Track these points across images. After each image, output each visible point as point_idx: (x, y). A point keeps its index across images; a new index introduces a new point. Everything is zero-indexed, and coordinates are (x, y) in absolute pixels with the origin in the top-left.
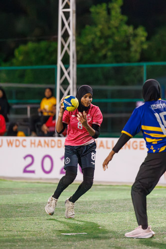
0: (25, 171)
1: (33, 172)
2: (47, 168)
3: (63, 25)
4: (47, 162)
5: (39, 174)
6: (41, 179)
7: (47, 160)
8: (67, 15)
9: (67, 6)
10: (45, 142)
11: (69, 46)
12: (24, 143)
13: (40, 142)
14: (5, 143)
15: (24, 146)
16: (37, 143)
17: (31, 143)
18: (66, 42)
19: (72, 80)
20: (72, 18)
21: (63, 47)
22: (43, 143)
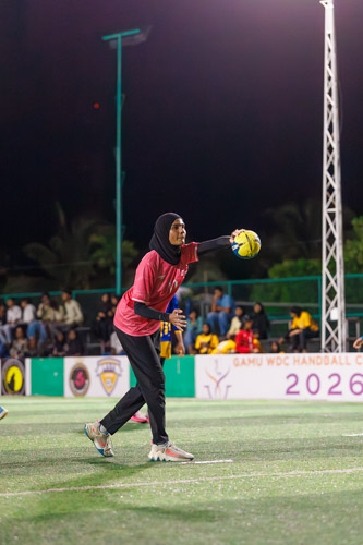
0: (288, 392)
1: (297, 393)
2: (313, 388)
3: (328, 227)
4: (313, 381)
5: (304, 395)
6: (306, 401)
7: (313, 380)
8: (332, 216)
9: (332, 206)
10: (310, 359)
11: (335, 251)
12: (287, 361)
13: (304, 359)
14: (265, 362)
15: (287, 364)
16: (301, 360)
17: (295, 361)
18: (331, 245)
19: (339, 289)
20: (339, 220)
21: (328, 252)
22: (307, 359)
